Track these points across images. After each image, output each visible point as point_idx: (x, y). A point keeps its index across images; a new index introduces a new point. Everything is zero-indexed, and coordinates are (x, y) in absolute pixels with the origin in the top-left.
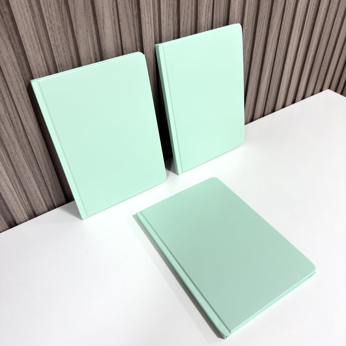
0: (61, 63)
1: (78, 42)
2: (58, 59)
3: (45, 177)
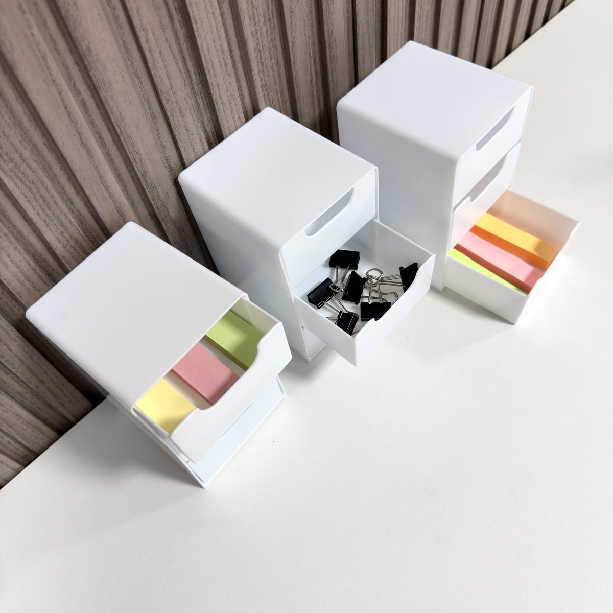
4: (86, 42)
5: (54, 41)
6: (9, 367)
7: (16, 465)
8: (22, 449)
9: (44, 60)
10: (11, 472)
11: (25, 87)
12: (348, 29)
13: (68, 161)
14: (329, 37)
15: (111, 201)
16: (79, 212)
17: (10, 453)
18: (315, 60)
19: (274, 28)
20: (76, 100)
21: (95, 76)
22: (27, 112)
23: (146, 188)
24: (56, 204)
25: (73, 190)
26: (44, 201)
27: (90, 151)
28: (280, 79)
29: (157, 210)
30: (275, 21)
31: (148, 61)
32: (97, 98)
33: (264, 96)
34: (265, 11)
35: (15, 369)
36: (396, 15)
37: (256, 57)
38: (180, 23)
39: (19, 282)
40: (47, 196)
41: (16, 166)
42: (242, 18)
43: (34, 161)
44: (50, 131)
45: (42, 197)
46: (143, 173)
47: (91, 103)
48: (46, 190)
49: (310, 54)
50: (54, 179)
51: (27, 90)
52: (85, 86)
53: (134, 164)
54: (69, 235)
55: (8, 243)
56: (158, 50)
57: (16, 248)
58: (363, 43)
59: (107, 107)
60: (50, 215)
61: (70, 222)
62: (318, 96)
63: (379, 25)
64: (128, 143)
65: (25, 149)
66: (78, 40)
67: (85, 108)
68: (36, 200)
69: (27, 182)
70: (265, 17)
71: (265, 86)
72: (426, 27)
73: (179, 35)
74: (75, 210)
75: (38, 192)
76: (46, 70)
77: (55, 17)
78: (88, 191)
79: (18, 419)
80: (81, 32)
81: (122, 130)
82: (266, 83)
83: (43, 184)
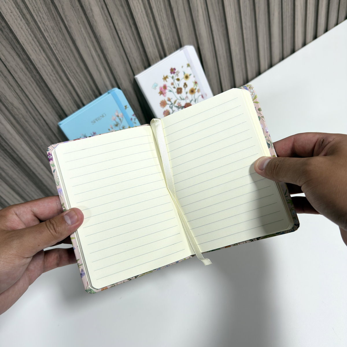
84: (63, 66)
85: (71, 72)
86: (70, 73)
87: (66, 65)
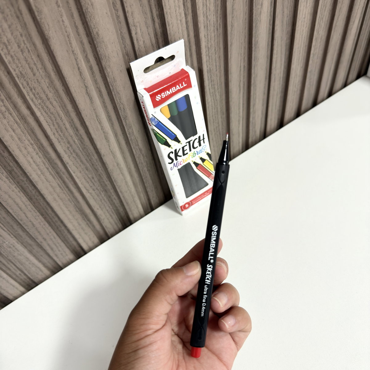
0: (21, 73)
1: (45, 28)
2: (14, 66)
3: (37, 238)
4: (97, 29)
5: (76, 27)
6: (25, 227)
7: (22, 289)
8: (28, 280)
9: (68, 38)
10: (19, 293)
11: (54, 53)
12: (268, 41)
13: (77, 103)
14: (255, 45)
15: (102, 132)
16: (81, 136)
17: (21, 281)
18: (244, 58)
19: (220, 35)
20: (86, 66)
21: (100, 51)
22: (54, 69)
23: (125, 127)
24: (66, 129)
25: (79, 122)
26: (59, 126)
27: (92, 98)
28: (220, 68)
29: (131, 141)
30: (221, 31)
31: (135, 46)
32: (100, 66)
33: (208, 78)
34: (215, 23)
35: (29, 229)
36: (301, 36)
37: (206, 52)
38: (159, 25)
39: (37, 175)
40: (61, 123)
41: (43, 102)
42: (199, 26)
43: (55, 100)
44: (67, 82)
45: (57, 123)
46: (124, 117)
47: (96, 68)
48: (61, 119)
49: (241, 54)
50: (67, 113)
51: (55, 55)
52: (93, 58)
53: (119, 111)
54: (72, 150)
55: (33, 150)
56: (142, 39)
57: (37, 154)
58: (277, 51)
59: (106, 72)
60: (61, 135)
61: (74, 142)
62: (244, 82)
63: (289, 41)
64: (117, 97)
65: (50, 92)
66: (91, 28)
67: (92, 71)
68: (54, 125)
69: (49, 113)
70: (214, 27)
71: (209, 71)
72: (320, 46)
73: (157, 32)
74: (79, 135)
75: (56, 120)
76: (69, 44)
77: (79, 12)
78: (88, 123)
79: (27, 261)
80: (94, 23)
81: (114, 88)
82: (210, 70)
83: (59, 115)
84: (21, 86)
85: (36, 98)
86: (34, 99)
87: (28, 84)
